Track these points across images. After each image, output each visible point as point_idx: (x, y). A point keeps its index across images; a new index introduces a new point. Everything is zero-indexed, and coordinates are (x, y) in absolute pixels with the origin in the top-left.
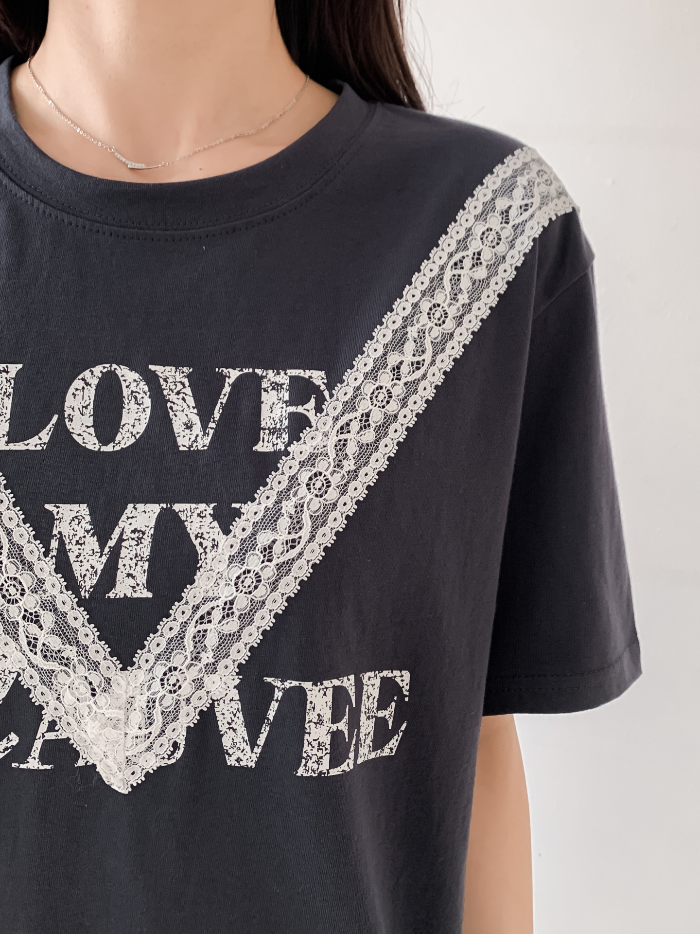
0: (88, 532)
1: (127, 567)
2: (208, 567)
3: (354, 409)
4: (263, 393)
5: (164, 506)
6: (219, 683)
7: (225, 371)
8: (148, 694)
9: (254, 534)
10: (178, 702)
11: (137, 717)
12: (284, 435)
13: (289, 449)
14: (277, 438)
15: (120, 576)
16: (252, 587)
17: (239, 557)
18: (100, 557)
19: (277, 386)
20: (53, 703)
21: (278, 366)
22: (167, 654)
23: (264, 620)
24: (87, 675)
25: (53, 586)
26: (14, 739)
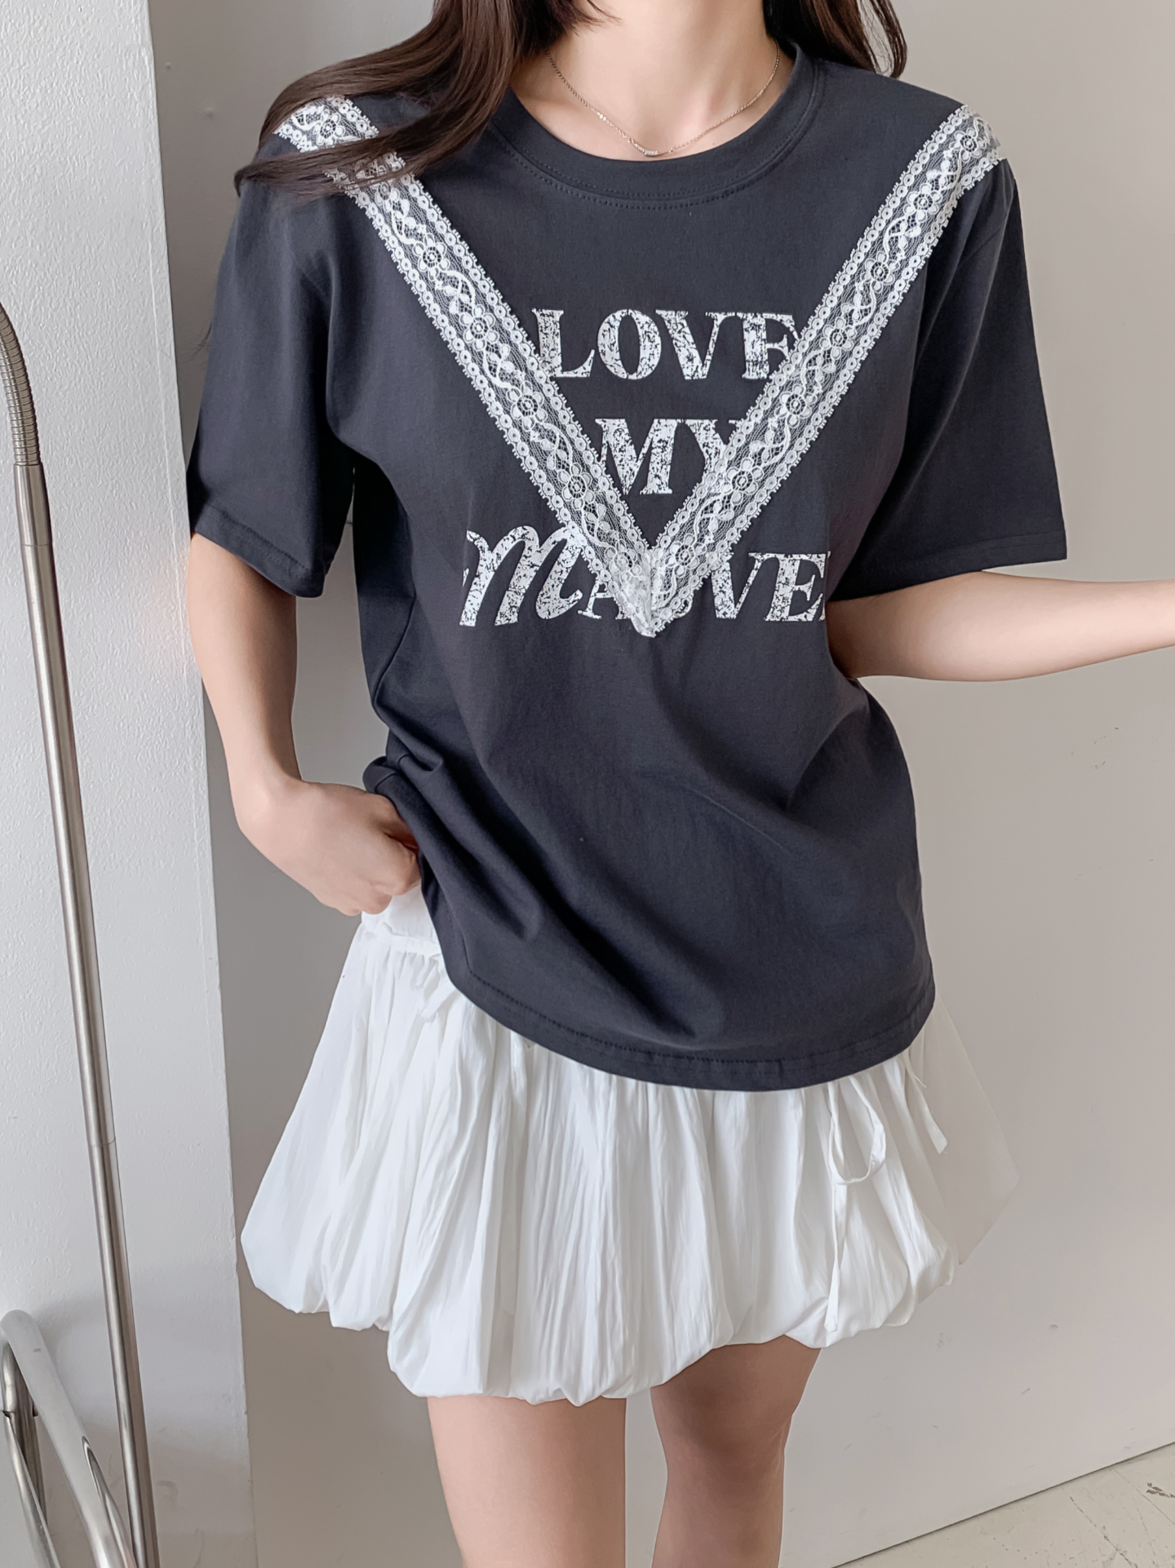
0: (627, 441)
1: (655, 469)
2: (712, 469)
3: (818, 348)
4: (745, 333)
5: (679, 421)
6: (715, 558)
7: (713, 315)
8: (666, 566)
9: (747, 444)
10: (688, 572)
11: (658, 583)
12: (765, 367)
13: (771, 377)
14: (760, 369)
15: (651, 476)
16: (745, 485)
17: (736, 462)
18: (637, 461)
19: (756, 327)
20: (604, 572)
21: (756, 310)
22: (681, 535)
23: (753, 510)
24: (626, 551)
25: (604, 484)
26: (579, 595)
